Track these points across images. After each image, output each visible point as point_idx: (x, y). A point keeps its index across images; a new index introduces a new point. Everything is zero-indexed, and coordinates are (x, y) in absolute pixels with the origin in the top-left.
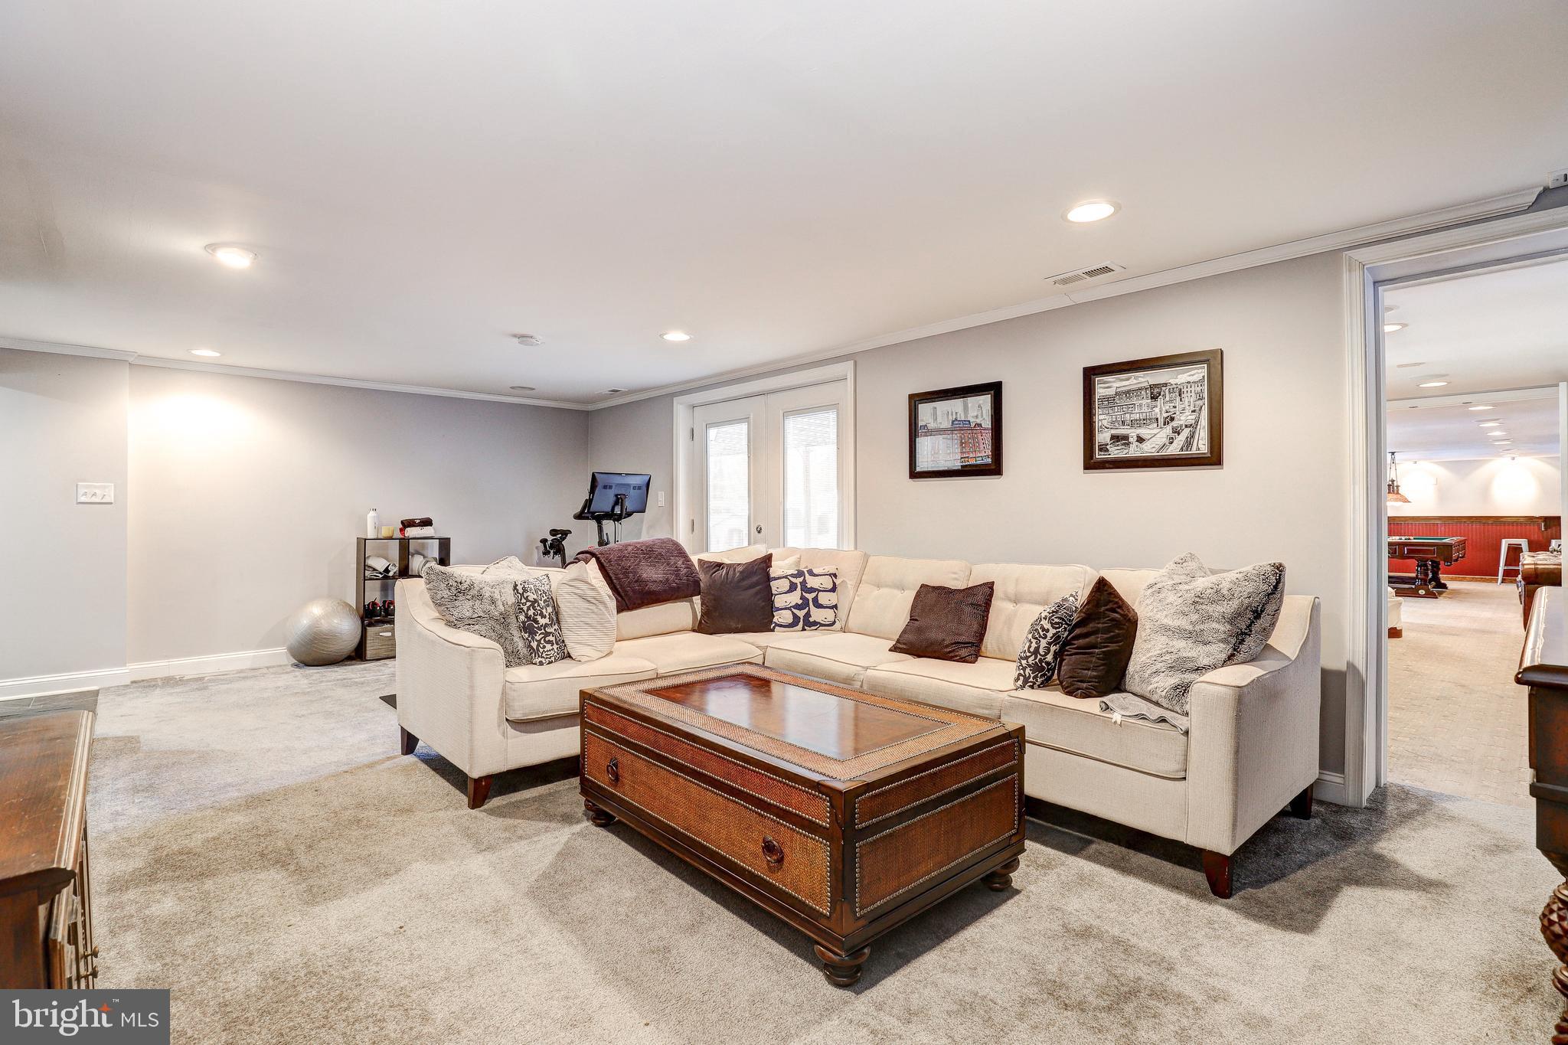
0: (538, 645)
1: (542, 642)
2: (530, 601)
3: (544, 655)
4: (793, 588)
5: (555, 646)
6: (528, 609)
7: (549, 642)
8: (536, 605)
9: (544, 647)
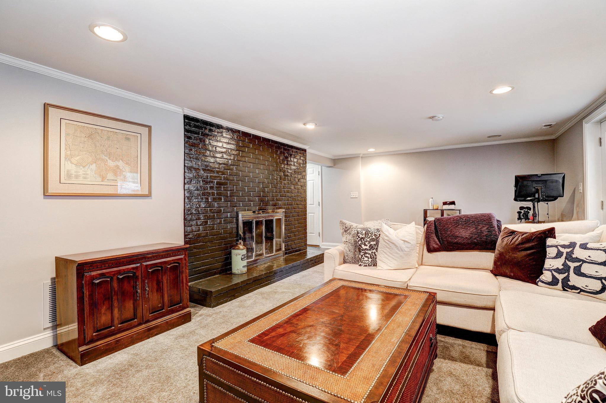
0: (361, 257)
1: (364, 256)
2: (360, 238)
3: (363, 262)
4: (559, 255)
5: (370, 260)
6: (359, 241)
7: (367, 257)
8: (362, 240)
9: (364, 258)
